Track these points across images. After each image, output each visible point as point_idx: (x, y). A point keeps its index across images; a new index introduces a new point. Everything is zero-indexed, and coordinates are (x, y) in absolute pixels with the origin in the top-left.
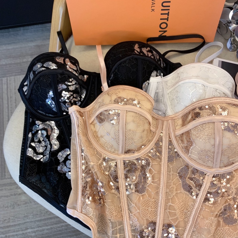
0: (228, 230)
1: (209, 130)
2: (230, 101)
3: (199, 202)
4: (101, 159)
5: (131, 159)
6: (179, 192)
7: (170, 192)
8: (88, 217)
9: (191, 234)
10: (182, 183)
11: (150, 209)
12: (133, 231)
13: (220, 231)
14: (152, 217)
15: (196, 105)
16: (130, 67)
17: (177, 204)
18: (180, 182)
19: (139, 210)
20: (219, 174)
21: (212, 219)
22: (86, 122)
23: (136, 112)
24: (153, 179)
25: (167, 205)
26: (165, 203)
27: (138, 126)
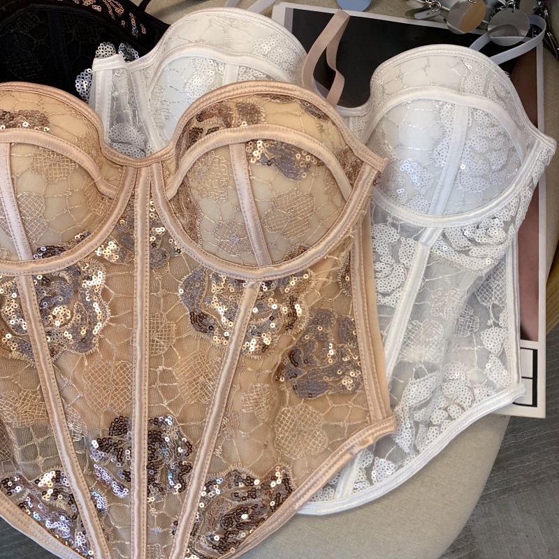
0: (305, 411)
1: (220, 167)
2: (268, 89)
3: (233, 353)
5: (54, 271)
6: (184, 336)
7: (161, 338)
9: (217, 433)
10: (190, 314)
11: (112, 387)
12: (79, 445)
13: (286, 415)
15: (193, 112)
16: (29, 35)
17: (177, 366)
18: (185, 311)
19: (82, 390)
20: (274, 280)
23: (36, 143)
24: (113, 313)
25: (156, 372)
26: (150, 367)
27: (49, 181)
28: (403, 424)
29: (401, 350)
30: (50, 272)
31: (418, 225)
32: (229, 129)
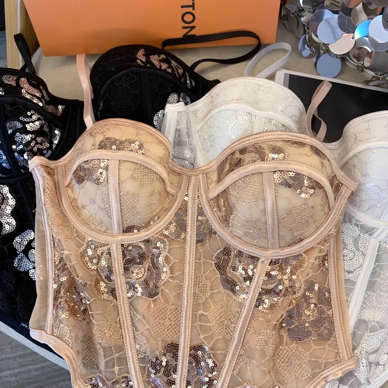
0: (296, 350)
1: (255, 185)
2: (289, 137)
3: (249, 306)
4: (83, 245)
5: (135, 242)
6: (216, 291)
7: (201, 292)
8: (62, 340)
9: (236, 359)
10: (221, 277)
11: (168, 323)
12: (142, 360)
13: (283, 352)
14: (171, 335)
15: (236, 147)
16: (129, 88)
17: (212, 312)
18: (217, 274)
19: (149, 325)
20: (279, 259)
21: (267, 333)
22: (58, 183)
23: (136, 162)
24: (172, 272)
25: (196, 315)
26: (193, 311)
27: (141, 186)
28: (361, 363)
29: (360, 311)
30: (132, 242)
31: (373, 226)
32: (263, 162)
